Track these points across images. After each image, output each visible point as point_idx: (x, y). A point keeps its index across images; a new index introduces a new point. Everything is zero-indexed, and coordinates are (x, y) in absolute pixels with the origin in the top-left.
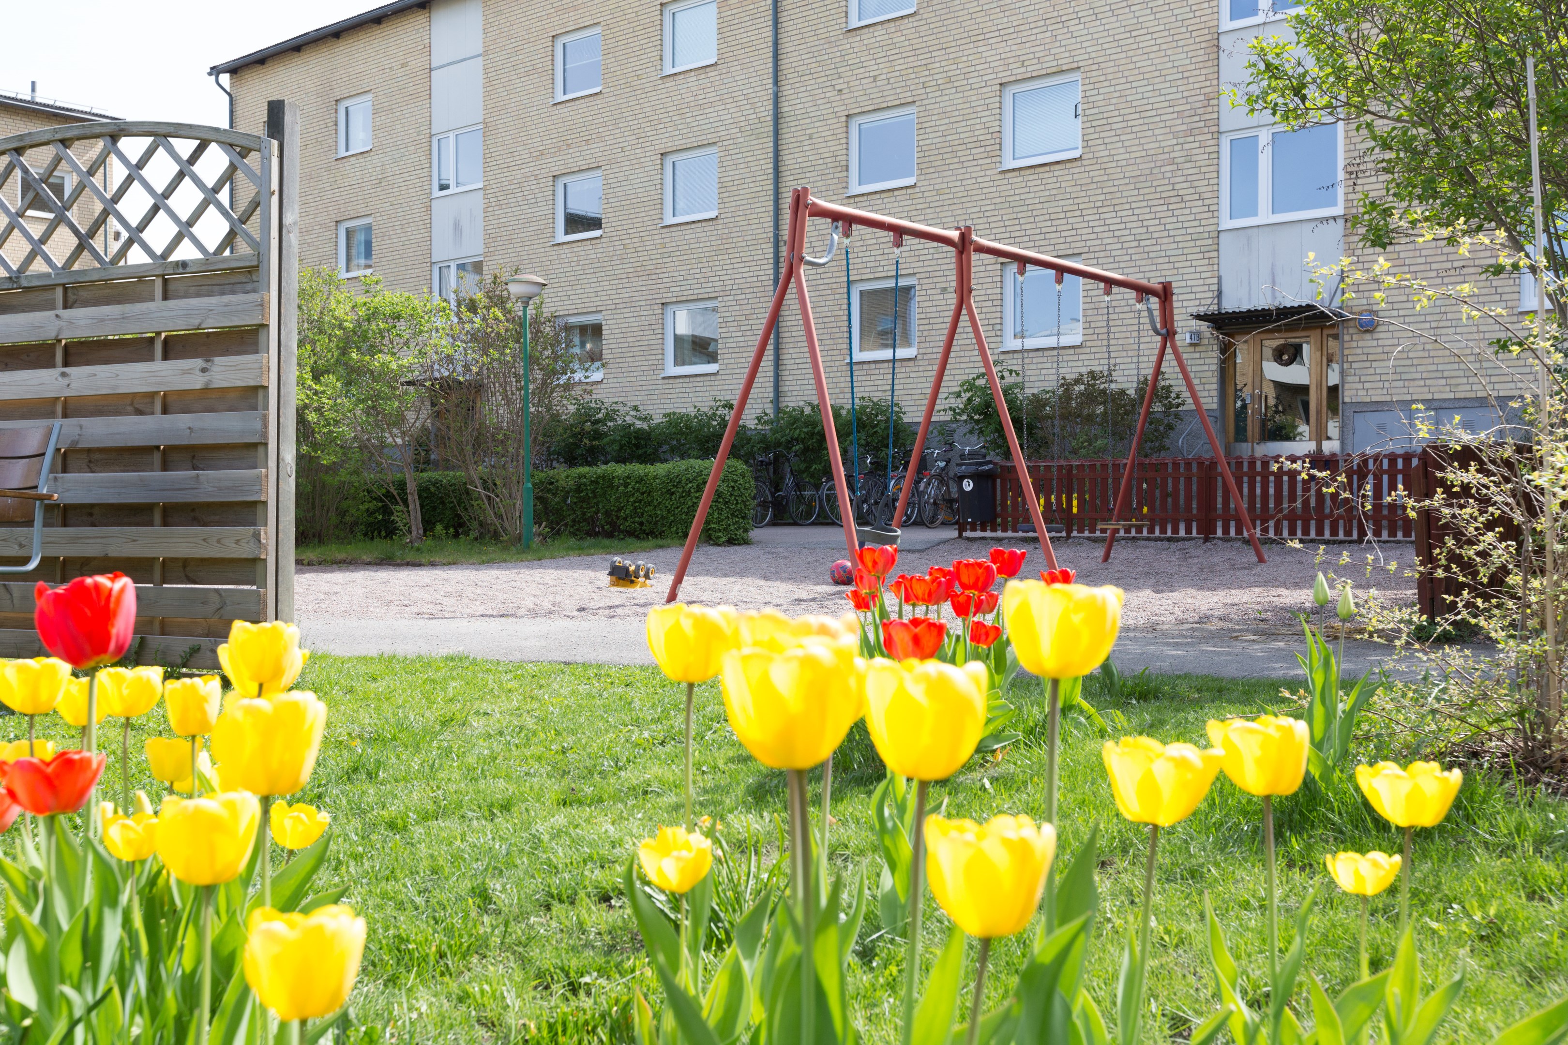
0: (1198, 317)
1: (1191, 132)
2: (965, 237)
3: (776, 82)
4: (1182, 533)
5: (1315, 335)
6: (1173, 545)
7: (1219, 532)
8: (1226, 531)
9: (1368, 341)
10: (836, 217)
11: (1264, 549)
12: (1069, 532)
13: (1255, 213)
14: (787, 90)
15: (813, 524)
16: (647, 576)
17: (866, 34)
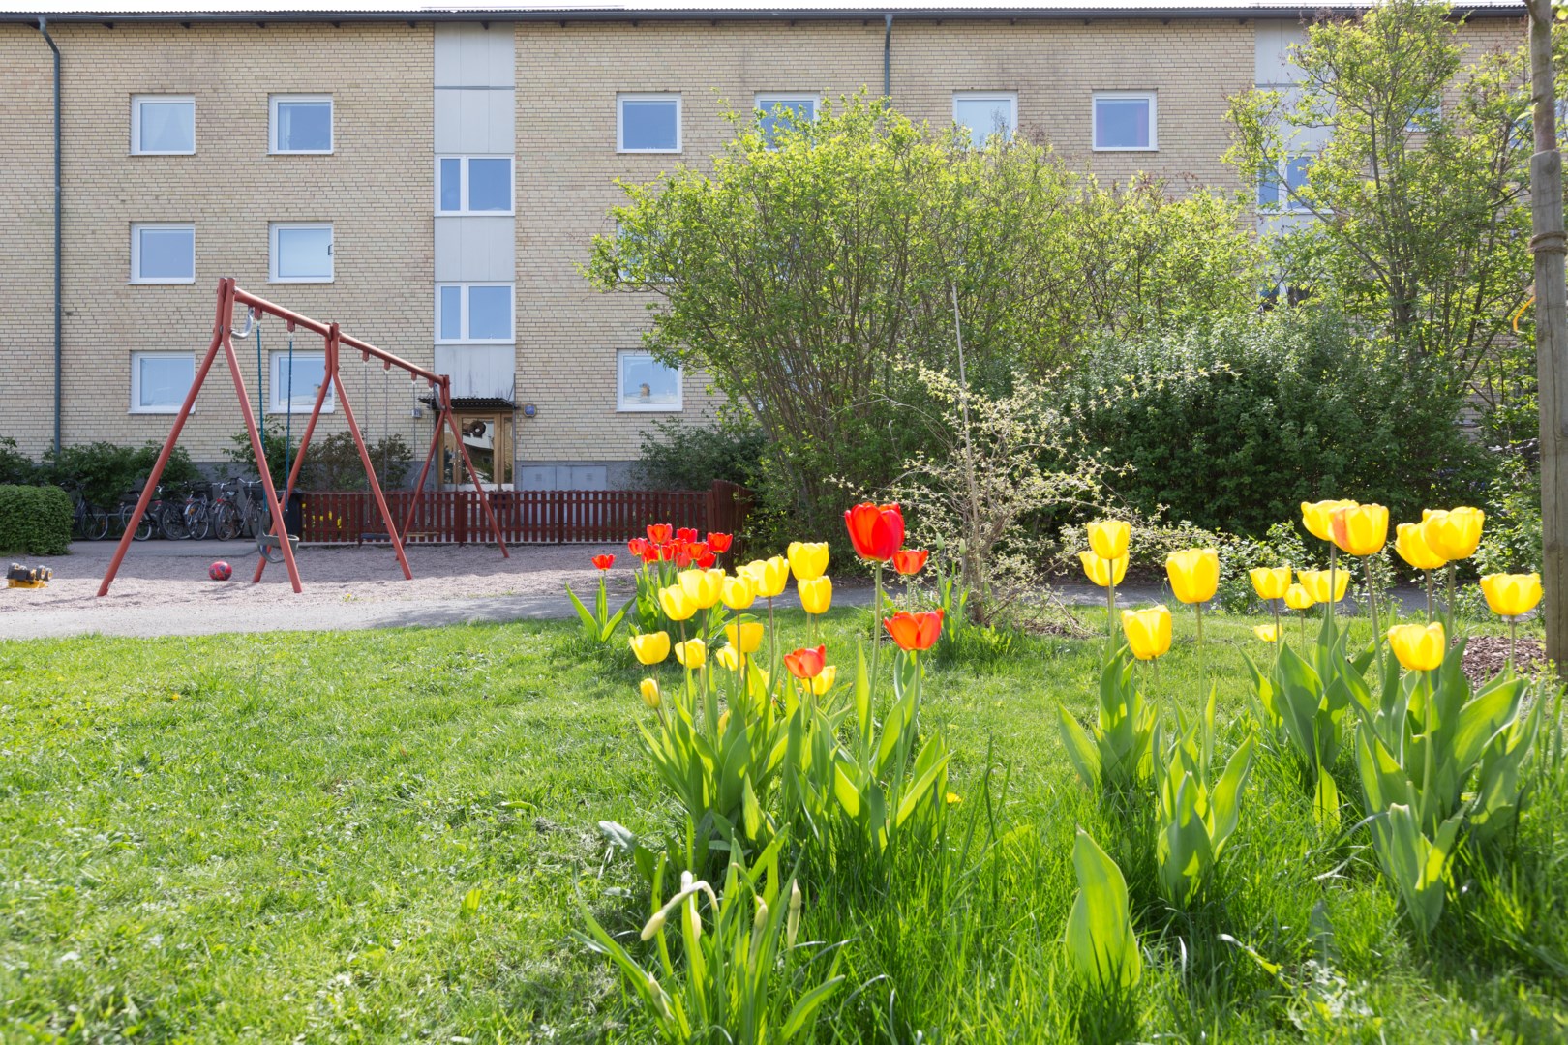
0: (424, 400)
1: (414, 278)
2: (334, 331)
3: (59, 182)
4: (444, 541)
5: (497, 417)
6: (439, 549)
7: (470, 540)
8: (474, 539)
9: (530, 423)
10: (251, 303)
11: (508, 549)
12: (360, 541)
13: (458, 336)
14: (69, 191)
15: (103, 539)
16: (46, 579)
17: (148, 162)
